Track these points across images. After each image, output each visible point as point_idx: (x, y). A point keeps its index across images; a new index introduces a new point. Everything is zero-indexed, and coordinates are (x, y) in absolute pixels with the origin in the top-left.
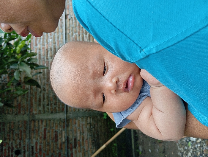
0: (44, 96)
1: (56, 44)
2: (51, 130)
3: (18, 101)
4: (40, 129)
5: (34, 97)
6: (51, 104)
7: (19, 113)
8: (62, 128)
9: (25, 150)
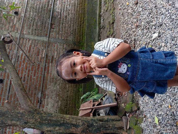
0: (33, 23)
2: (35, 47)
3: (13, 23)
4: (27, 45)
5: (26, 23)
6: (38, 30)
7: (12, 31)
8: (44, 47)
9: (12, 58)
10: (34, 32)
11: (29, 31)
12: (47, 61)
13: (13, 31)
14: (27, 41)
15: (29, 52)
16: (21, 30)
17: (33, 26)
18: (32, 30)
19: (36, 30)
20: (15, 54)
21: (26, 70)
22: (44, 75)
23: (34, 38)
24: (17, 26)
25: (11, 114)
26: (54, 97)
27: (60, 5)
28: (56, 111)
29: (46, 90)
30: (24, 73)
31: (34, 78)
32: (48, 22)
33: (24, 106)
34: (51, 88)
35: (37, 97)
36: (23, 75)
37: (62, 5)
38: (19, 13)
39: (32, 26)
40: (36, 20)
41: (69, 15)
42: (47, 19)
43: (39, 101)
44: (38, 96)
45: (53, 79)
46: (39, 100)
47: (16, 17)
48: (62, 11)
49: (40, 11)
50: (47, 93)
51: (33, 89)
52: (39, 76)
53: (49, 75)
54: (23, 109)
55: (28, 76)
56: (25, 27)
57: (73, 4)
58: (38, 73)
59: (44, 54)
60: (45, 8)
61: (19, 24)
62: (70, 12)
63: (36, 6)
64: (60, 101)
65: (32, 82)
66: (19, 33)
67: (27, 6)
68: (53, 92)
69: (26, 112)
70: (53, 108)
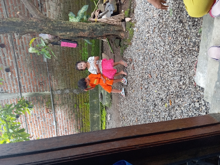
25: (27, 23)
33: (35, 16)
46: (39, 3)
54: (35, 18)
64: (62, 4)
69: (39, 21)
70: (56, 11)
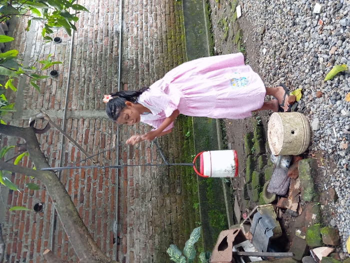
0: (88, 87)
1: (109, 26)
2: (96, 132)
3: (51, 93)
4: (80, 131)
5: (74, 89)
6: (98, 98)
7: (51, 108)
8: (113, 130)
9: (55, 158)
10: (90, 104)
11: (83, 104)
12: (122, 156)
13: (53, 107)
14: (80, 122)
15: (86, 142)
16: (67, 104)
17: (88, 94)
18: (88, 99)
19: (94, 99)
20: (60, 152)
21: (83, 180)
22: (119, 185)
23: (93, 115)
24: (58, 97)
26: (144, 227)
27: (134, 45)
28: (152, 256)
29: (126, 215)
30: (80, 186)
31: (100, 193)
32: (115, 81)
33: (84, 258)
34: (135, 209)
35: (111, 232)
36: (79, 191)
37: (137, 44)
38: (60, 72)
39: (85, 92)
40: (93, 82)
41: (153, 61)
42: (112, 76)
43: (116, 240)
44: (111, 229)
45: (137, 190)
46: (116, 237)
47: (55, 81)
48: (140, 56)
49: (98, 63)
50: (128, 219)
51: (101, 216)
52: (110, 188)
53: (129, 183)
55: (89, 191)
56: (73, 96)
57: (158, 41)
58: (106, 183)
59: (114, 143)
60: (106, 55)
61: (62, 93)
62: (154, 55)
63: (89, 55)
64: (156, 235)
65: (97, 201)
66: (64, 110)
67: (72, 57)
68: (141, 217)
70: (145, 251)
